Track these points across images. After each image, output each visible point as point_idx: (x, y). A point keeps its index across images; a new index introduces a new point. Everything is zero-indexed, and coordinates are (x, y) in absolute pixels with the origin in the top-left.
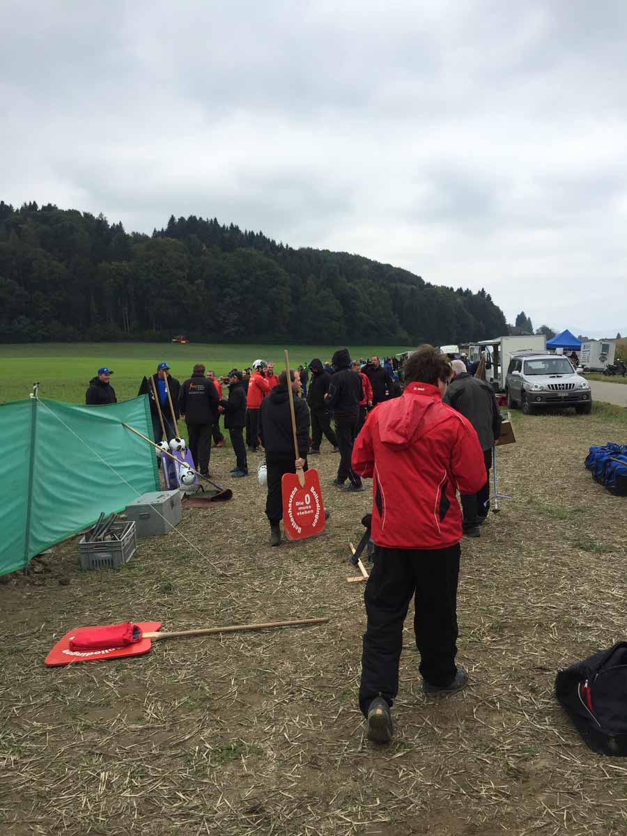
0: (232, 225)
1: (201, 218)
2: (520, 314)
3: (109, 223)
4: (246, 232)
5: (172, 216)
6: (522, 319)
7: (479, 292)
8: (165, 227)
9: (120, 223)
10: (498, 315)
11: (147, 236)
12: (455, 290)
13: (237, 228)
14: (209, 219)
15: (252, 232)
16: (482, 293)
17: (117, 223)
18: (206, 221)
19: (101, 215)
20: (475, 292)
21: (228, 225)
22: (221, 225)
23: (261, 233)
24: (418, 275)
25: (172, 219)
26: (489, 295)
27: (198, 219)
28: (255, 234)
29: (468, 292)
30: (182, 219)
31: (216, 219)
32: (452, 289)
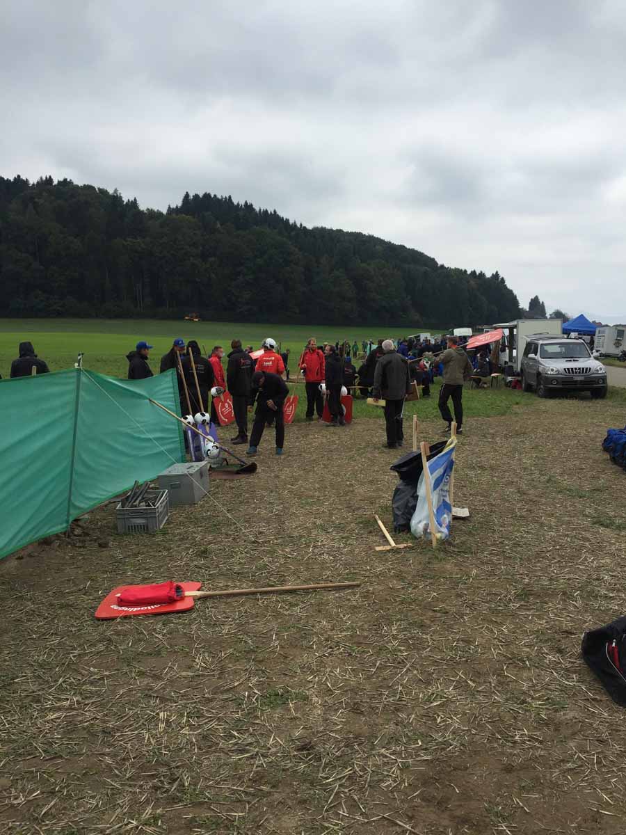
0: (246, 202)
1: (215, 196)
2: (533, 298)
3: (123, 199)
4: (260, 210)
5: (187, 193)
6: (535, 303)
7: (493, 275)
8: (180, 204)
9: (135, 199)
10: (511, 298)
11: (162, 213)
12: (469, 273)
13: (251, 205)
14: (224, 197)
15: (267, 211)
16: (496, 276)
17: (132, 199)
18: (220, 198)
19: (116, 191)
20: (488, 275)
21: (242, 203)
22: (235, 203)
23: (275, 211)
24: (432, 257)
25: (187, 195)
26: (503, 279)
27: (212, 196)
28: (269, 212)
29: (482, 275)
30: (196, 196)
31: (230, 197)
32: (466, 271)
